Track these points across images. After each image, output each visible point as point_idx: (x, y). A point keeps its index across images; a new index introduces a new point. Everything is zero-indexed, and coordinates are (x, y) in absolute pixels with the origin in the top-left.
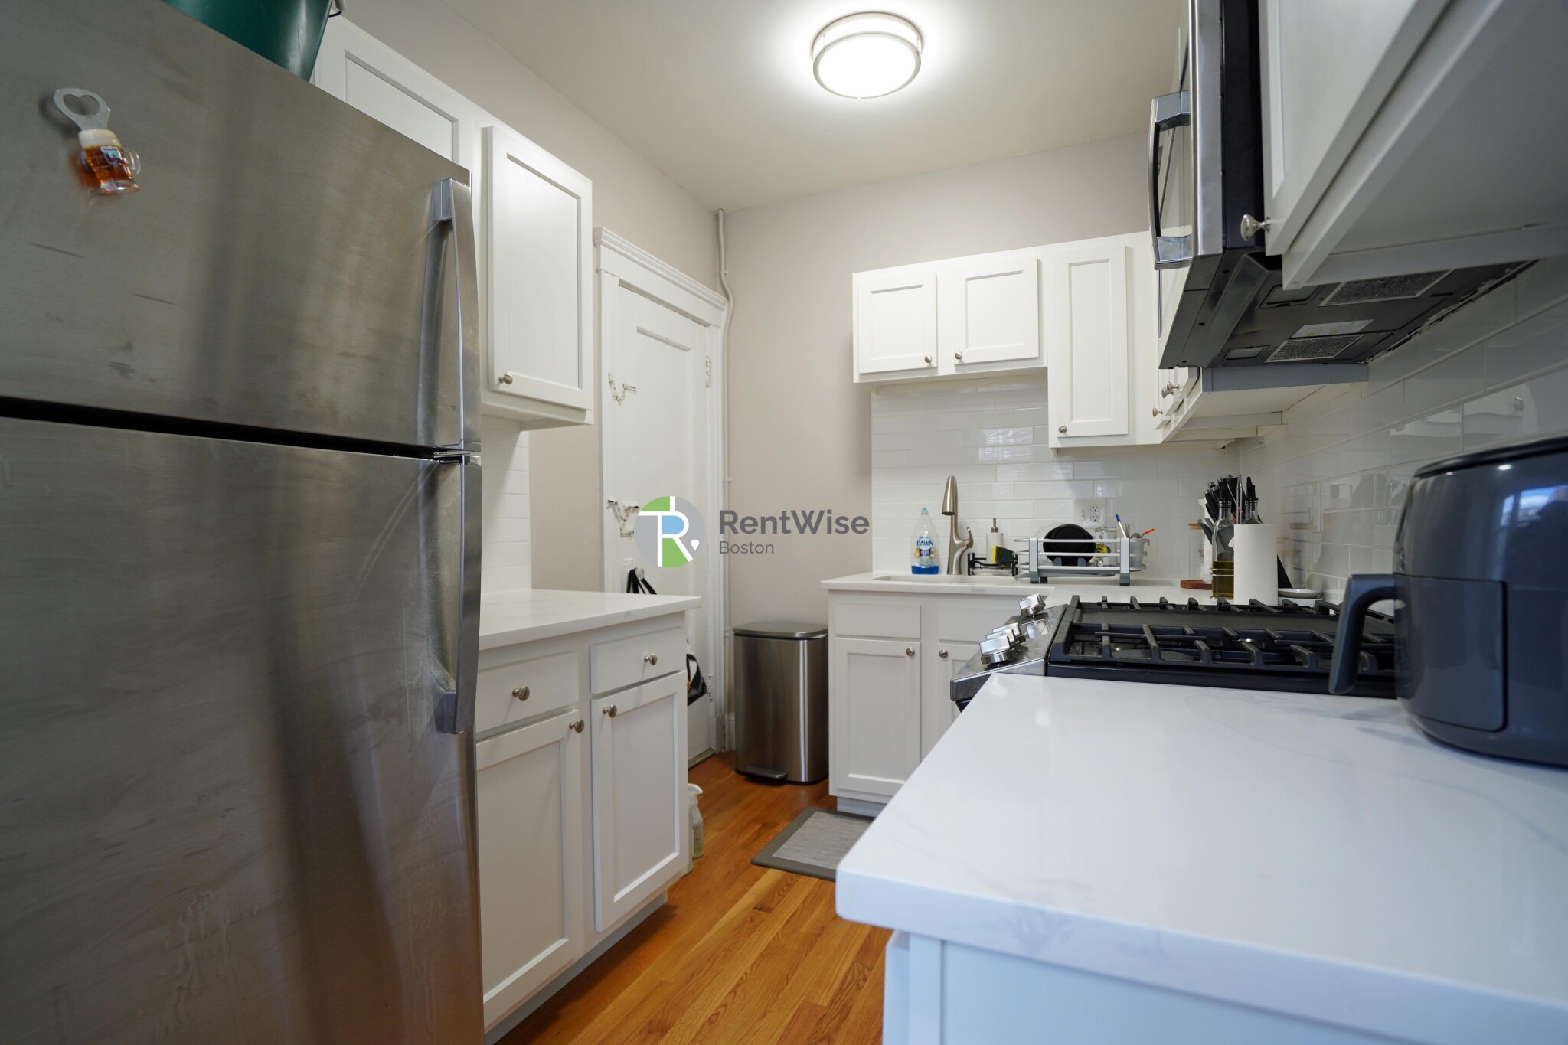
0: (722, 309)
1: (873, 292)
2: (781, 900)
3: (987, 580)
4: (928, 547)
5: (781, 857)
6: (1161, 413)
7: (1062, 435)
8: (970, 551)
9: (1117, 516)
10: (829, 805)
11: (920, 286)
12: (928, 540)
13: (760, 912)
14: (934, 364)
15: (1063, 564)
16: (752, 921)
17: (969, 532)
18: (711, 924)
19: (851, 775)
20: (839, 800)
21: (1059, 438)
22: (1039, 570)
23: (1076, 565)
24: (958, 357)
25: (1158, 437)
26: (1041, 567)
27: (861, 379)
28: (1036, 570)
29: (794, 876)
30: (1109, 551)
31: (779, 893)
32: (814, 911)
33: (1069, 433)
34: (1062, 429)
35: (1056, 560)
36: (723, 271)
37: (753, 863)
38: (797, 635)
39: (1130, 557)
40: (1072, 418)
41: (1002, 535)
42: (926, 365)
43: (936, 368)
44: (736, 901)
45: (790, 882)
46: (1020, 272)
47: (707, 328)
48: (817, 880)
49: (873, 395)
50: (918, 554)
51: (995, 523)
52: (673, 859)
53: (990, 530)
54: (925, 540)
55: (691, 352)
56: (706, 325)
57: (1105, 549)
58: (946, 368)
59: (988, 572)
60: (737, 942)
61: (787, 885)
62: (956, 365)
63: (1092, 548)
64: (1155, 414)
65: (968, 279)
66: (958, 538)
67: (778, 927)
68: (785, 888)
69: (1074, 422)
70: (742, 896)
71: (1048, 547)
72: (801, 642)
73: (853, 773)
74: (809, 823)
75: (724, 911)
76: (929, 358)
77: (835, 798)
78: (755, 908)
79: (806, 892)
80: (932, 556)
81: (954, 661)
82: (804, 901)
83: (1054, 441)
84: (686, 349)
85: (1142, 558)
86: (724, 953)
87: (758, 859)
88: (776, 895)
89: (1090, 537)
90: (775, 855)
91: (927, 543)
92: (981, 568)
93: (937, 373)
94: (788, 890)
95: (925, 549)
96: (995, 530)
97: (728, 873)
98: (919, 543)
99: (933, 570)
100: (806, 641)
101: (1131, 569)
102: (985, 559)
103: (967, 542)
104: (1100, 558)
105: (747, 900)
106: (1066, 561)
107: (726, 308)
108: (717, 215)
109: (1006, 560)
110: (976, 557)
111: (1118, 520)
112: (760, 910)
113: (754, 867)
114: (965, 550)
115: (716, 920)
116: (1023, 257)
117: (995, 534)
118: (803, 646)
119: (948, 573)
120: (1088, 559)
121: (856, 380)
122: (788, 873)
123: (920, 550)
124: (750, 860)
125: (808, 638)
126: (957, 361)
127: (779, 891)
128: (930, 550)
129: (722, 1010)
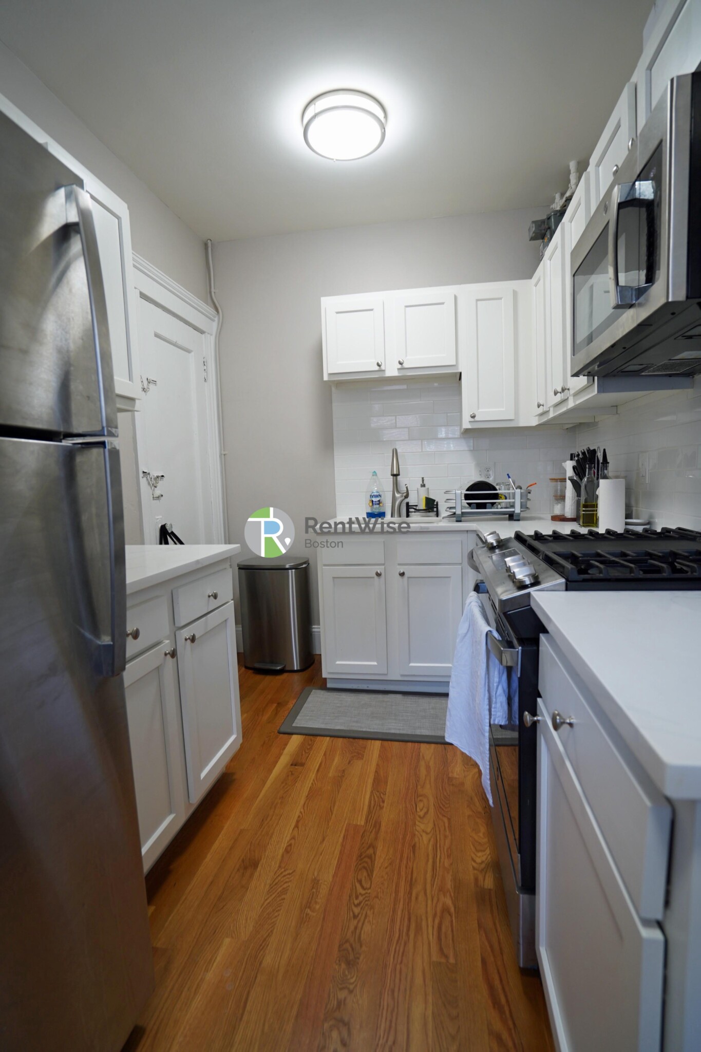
0: (213, 321)
1: (337, 313)
2: (308, 756)
3: (417, 520)
4: (378, 499)
5: (298, 726)
6: (543, 405)
7: (472, 420)
8: (407, 500)
9: (508, 475)
10: (323, 685)
11: (372, 310)
12: (378, 494)
13: (296, 767)
14: (383, 367)
15: (477, 508)
16: (292, 774)
17: (407, 488)
18: (264, 782)
19: (338, 663)
20: (327, 680)
21: (470, 422)
22: (462, 513)
23: (485, 508)
24: (401, 363)
25: (534, 422)
26: (464, 511)
27: (329, 377)
28: (460, 513)
29: (312, 737)
30: (506, 498)
31: (305, 752)
32: (333, 760)
33: (477, 419)
34: (473, 415)
35: (472, 505)
36: (213, 290)
37: (280, 733)
38: (287, 566)
39: (521, 502)
40: (478, 408)
41: (428, 489)
42: (377, 368)
43: (384, 371)
44: (277, 762)
45: (310, 743)
46: (443, 303)
47: (203, 335)
48: (328, 738)
49: (333, 389)
50: (371, 504)
51: (423, 481)
52: (232, 740)
53: (420, 485)
54: (376, 494)
55: (193, 353)
56: (202, 332)
57: (503, 497)
58: (392, 371)
59: (418, 515)
60: (288, 791)
61: (309, 745)
62: (398, 369)
63: (496, 496)
64: (539, 406)
65: (407, 306)
66: (398, 492)
67: (312, 776)
68: (308, 747)
69: (480, 410)
70: (279, 758)
71: (467, 497)
72: (290, 571)
73: (339, 661)
74: (310, 699)
75: (270, 771)
76: (380, 363)
77: (325, 679)
78: (292, 765)
79: (324, 748)
80: (381, 505)
81: (409, 578)
82: (325, 754)
83: (466, 425)
84: (189, 351)
85: (526, 502)
86: (280, 801)
87: (282, 730)
88: (304, 753)
89: (496, 490)
90: (294, 725)
91: (377, 496)
92: (415, 512)
93: (385, 374)
94: (311, 748)
95: (375, 501)
96: (423, 486)
97: (264, 743)
98: (372, 496)
99: (382, 515)
100: (294, 570)
101: (522, 510)
102: (416, 506)
103: (405, 494)
104: (499, 503)
105: (284, 760)
106: (479, 506)
107: (216, 319)
108: (206, 245)
109: (431, 506)
110: (410, 504)
111: (509, 477)
112: (295, 765)
113: (281, 735)
114: (404, 500)
115: (267, 778)
116: (445, 292)
117: (423, 488)
118: (292, 574)
119: (392, 516)
120: (493, 504)
121: (326, 378)
122: (307, 737)
123: (372, 501)
124: (277, 731)
125: (295, 568)
126: (400, 366)
127: (305, 750)
128: (379, 501)
129: (293, 841)
